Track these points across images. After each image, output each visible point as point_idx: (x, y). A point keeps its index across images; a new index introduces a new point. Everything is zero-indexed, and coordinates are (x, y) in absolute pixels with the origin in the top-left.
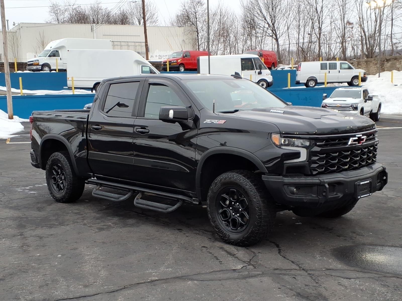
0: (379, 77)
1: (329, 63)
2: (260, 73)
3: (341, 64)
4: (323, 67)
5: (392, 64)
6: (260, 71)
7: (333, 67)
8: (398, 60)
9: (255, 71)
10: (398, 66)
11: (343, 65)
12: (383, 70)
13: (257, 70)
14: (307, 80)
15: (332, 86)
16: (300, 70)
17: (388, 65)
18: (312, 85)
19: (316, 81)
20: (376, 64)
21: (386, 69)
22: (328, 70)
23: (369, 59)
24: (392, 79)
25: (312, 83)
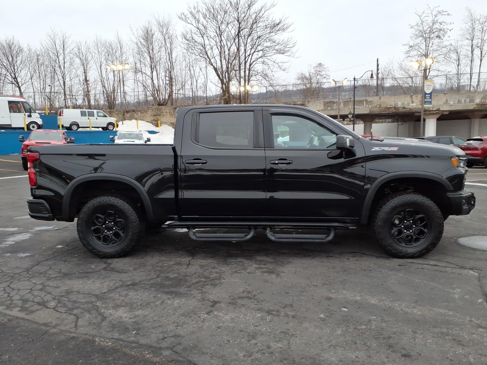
0: (123, 124)
1: (88, 111)
2: (30, 116)
3: (98, 112)
4: (83, 114)
5: (131, 115)
6: (30, 114)
7: (91, 114)
8: (136, 112)
9: (24, 114)
10: (136, 117)
11: (99, 113)
12: (125, 120)
13: (26, 113)
14: (70, 125)
15: (84, 130)
16: (62, 116)
17: (128, 115)
18: (75, 128)
19: (78, 125)
20: (118, 114)
21: (126, 119)
22: (87, 117)
23: (112, 110)
24: (137, 126)
25: (74, 127)
